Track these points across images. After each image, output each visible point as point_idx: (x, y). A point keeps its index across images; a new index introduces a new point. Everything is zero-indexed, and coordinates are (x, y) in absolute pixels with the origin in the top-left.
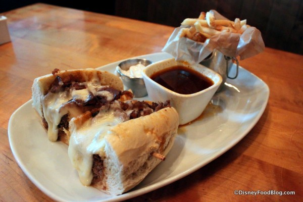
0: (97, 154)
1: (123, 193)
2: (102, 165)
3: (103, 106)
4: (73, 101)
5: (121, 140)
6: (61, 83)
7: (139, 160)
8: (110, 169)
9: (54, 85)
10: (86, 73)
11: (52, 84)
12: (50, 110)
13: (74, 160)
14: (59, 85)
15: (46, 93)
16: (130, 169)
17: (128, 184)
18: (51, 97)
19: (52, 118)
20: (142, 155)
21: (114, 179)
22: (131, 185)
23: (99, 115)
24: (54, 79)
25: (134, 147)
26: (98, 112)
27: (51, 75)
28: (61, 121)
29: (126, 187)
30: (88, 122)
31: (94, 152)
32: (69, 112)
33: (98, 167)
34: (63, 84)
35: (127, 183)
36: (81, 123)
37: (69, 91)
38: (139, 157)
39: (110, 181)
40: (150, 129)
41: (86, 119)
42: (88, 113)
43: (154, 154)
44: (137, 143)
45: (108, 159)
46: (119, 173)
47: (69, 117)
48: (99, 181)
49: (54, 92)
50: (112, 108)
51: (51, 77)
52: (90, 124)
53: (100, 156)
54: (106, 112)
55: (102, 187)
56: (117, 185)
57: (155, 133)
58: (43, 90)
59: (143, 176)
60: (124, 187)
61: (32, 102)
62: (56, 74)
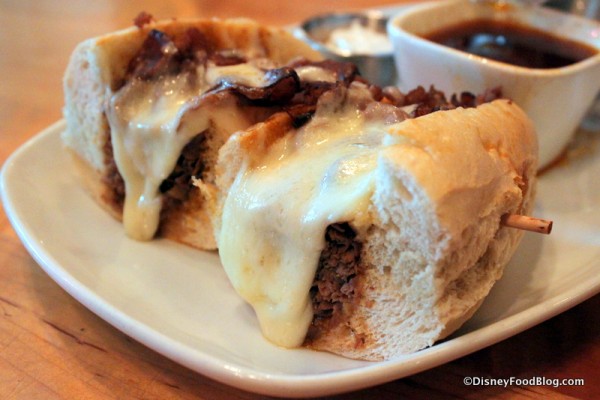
0: (345, 219)
1: (437, 343)
2: (358, 259)
3: (326, 94)
4: (223, 87)
5: (435, 157)
6: (168, 49)
7: (482, 229)
8: (388, 269)
9: (145, 57)
10: (230, 29)
11: (138, 54)
12: (140, 132)
13: (246, 270)
14: (162, 54)
15: (118, 84)
16: (461, 256)
17: (452, 311)
18: (140, 94)
19: (144, 159)
20: (488, 212)
21: (404, 297)
22: (457, 314)
23: (315, 120)
24: (139, 42)
25: (472, 183)
26: (313, 112)
27: (132, 30)
28: (181, 161)
29: (446, 320)
30: (284, 143)
31: (332, 218)
32: (211, 123)
33: (341, 272)
34: (175, 50)
35: (446, 307)
36: (261, 147)
37: (194, 72)
38: (481, 220)
39: (385, 312)
40: (494, 142)
41: (276, 134)
42: (280, 117)
43: (512, 219)
44: (475, 172)
45: (383, 232)
46: (428, 269)
47: (209, 143)
48: (336, 324)
49: (149, 77)
50: (353, 101)
51: (133, 35)
52: (293, 150)
53: (356, 224)
54: (336, 111)
55: (352, 339)
56: (412, 319)
57: (506, 156)
58: (108, 77)
59: (484, 291)
60: (441, 317)
61: (63, 128)
62: (146, 26)
